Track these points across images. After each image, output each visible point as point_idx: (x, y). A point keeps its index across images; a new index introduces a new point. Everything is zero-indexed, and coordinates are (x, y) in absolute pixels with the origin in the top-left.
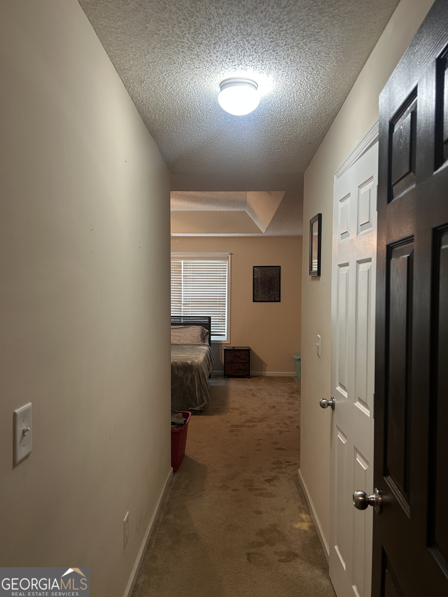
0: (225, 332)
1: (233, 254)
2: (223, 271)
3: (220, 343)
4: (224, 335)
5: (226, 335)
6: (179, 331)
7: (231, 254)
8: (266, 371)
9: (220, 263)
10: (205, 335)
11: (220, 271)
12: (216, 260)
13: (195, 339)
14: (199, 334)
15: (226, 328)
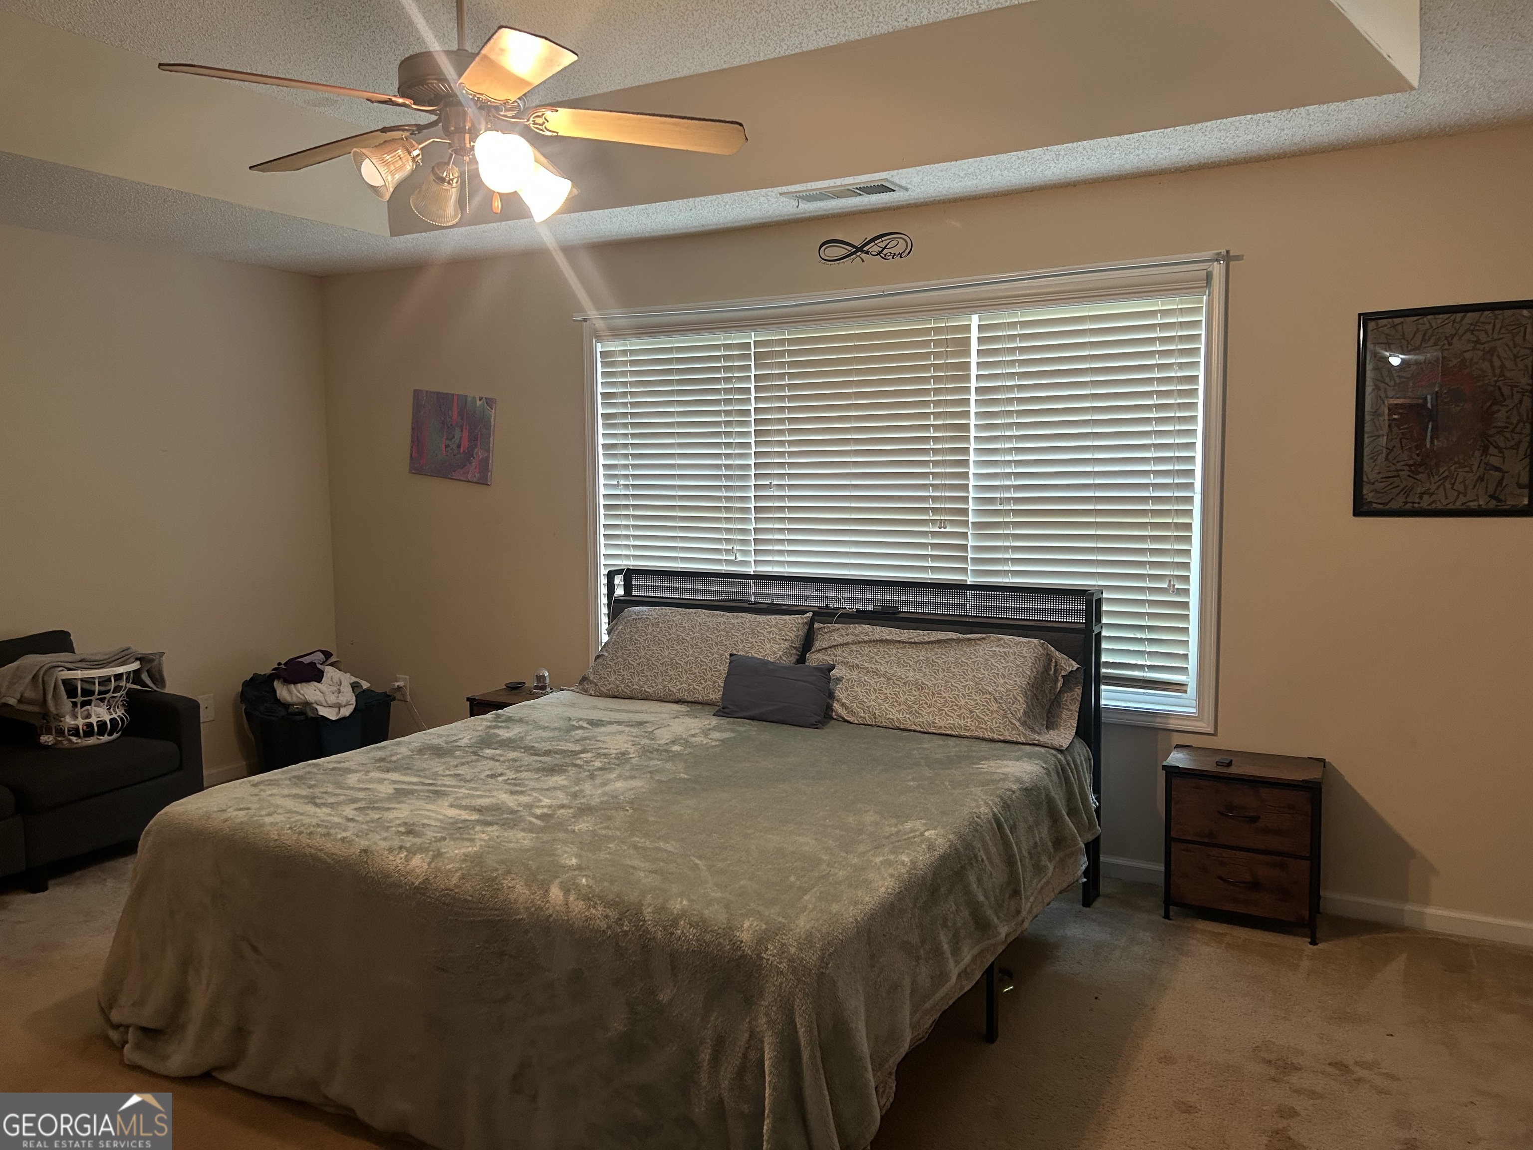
0: (1184, 670)
1: (1238, 258)
2: (1182, 352)
3: (1157, 725)
4: (1180, 687)
5: (1192, 688)
6: (927, 660)
7: (1228, 258)
8: (1426, 902)
9: (1165, 313)
10: (1060, 684)
11: (1162, 353)
12: (1147, 298)
13: (995, 706)
14: (1022, 681)
15: (1193, 651)
